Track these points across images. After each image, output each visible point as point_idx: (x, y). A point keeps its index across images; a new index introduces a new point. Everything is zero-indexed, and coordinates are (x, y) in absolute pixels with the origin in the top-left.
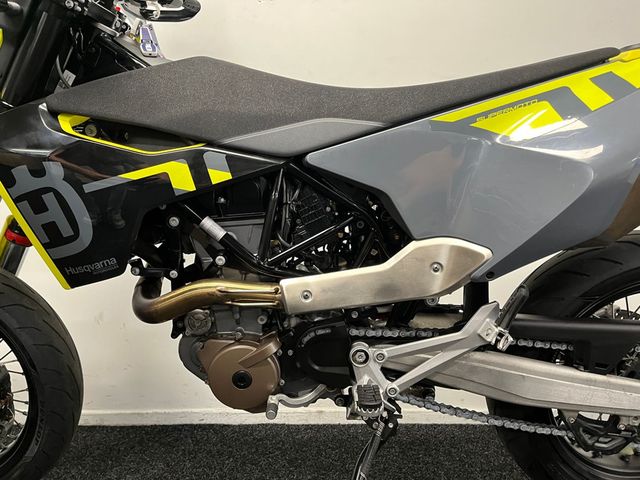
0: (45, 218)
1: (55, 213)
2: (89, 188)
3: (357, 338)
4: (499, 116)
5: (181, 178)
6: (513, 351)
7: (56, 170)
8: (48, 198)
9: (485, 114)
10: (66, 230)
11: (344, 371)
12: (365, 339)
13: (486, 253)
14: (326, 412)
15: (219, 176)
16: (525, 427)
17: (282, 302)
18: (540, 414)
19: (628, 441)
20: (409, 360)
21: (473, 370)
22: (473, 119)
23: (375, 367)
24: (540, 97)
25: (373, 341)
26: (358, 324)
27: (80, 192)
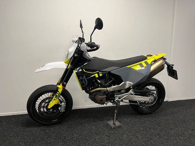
0: (82, 82)
1: (84, 82)
2: (87, 78)
3: (115, 94)
4: (134, 67)
5: (97, 76)
6: (135, 95)
7: (84, 76)
8: (83, 80)
9: (132, 66)
10: (84, 84)
11: (114, 98)
12: (116, 94)
13: (132, 83)
14: (110, 104)
15: (101, 75)
16: (134, 104)
17: (107, 90)
18: (136, 102)
19: (146, 104)
20: (122, 97)
21: (129, 97)
22: (131, 67)
23: (118, 98)
24: (139, 64)
25: (117, 94)
26: (115, 92)
27: (87, 79)
